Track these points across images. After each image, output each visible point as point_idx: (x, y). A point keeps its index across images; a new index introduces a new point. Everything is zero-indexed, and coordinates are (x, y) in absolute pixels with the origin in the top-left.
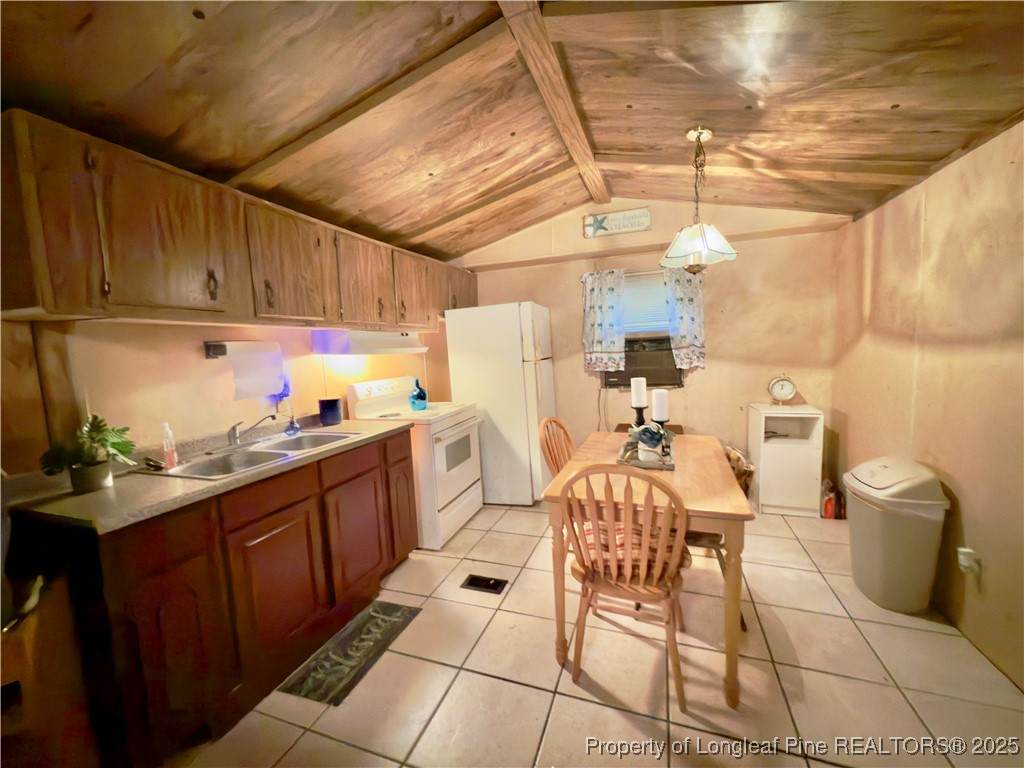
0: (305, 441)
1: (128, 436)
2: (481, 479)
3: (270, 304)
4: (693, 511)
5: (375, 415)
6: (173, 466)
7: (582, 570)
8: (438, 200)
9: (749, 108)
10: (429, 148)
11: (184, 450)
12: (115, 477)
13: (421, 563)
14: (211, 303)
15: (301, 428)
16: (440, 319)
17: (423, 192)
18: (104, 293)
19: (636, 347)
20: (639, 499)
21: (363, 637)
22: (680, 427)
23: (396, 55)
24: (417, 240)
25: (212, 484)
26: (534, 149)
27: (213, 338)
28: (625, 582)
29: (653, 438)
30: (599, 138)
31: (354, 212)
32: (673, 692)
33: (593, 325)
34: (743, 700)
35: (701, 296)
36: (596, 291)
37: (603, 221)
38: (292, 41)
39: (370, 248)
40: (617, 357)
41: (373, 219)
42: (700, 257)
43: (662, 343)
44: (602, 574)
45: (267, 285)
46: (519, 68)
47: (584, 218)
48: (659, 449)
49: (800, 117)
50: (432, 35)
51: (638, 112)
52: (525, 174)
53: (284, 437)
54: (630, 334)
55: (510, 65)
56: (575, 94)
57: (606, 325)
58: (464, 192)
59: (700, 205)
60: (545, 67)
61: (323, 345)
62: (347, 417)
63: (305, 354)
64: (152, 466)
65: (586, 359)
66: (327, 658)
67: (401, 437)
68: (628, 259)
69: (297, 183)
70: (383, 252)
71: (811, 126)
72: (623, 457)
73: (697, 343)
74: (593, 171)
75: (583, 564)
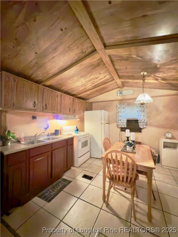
0: (50, 139)
1: (15, 135)
2: (90, 151)
3: (46, 109)
4: (138, 165)
5: (67, 134)
6: (22, 142)
7: (110, 177)
8: (83, 88)
9: (156, 67)
10: (82, 77)
11: (25, 138)
12: (11, 143)
13: (74, 170)
14: (34, 108)
15: (50, 136)
16: (83, 113)
17: (81, 86)
18: (14, 105)
19: (130, 122)
20: (124, 160)
21: (57, 186)
22: (140, 142)
23: (74, 59)
24: (79, 96)
25: (28, 146)
26: (105, 77)
27: (34, 115)
28: (120, 181)
29: (130, 145)
30: (120, 74)
31: (66, 90)
32: (133, 215)
33: (119, 116)
34: (153, 221)
35: (146, 110)
36: (120, 108)
37: (122, 92)
38: (53, 57)
39: (69, 97)
40: (124, 124)
41: (70, 91)
42: (144, 101)
43: (136, 121)
44: (115, 179)
45: (46, 105)
46: (101, 60)
47: (117, 92)
48: (132, 148)
49: (169, 69)
50: (82, 55)
51: (128, 69)
52: (103, 82)
53: (46, 137)
54: (128, 118)
55: (99, 60)
56: (114, 65)
57: (122, 116)
58: (89, 86)
59: (144, 88)
60: (106, 60)
61: (56, 117)
62: (61, 134)
63: (53, 119)
64: (19, 141)
65: (117, 124)
66: (49, 190)
67: (72, 139)
68: (128, 101)
69: (54, 84)
70: (71, 99)
71: (172, 70)
72: (122, 149)
73: (145, 122)
74: (119, 81)
75: (110, 175)
